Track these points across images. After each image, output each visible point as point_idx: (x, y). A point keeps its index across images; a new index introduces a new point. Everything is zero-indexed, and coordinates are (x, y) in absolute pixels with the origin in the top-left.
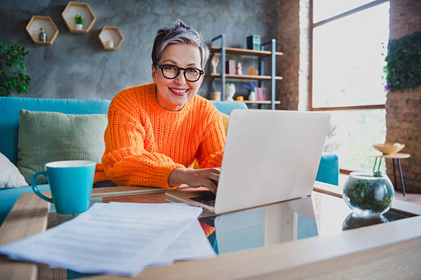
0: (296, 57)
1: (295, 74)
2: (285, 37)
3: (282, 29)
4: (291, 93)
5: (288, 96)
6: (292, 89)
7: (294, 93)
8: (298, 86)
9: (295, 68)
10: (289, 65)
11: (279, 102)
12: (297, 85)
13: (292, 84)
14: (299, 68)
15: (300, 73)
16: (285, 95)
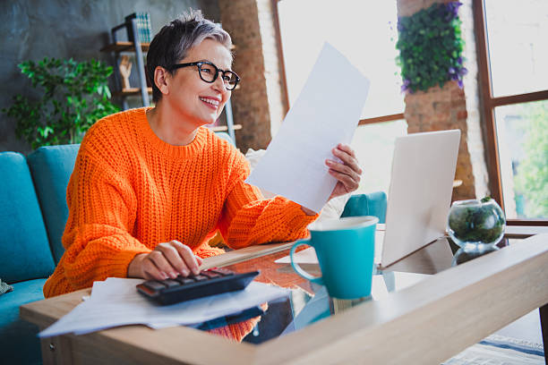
0: (256, 50)
1: (259, 78)
2: (233, 18)
3: (227, 6)
4: (256, 110)
5: (252, 114)
6: (256, 104)
7: (261, 109)
8: (266, 96)
9: (256, 68)
10: (247, 64)
11: (239, 127)
12: (264, 95)
13: (256, 94)
14: (263, 68)
15: (266, 75)
16: (246, 113)
